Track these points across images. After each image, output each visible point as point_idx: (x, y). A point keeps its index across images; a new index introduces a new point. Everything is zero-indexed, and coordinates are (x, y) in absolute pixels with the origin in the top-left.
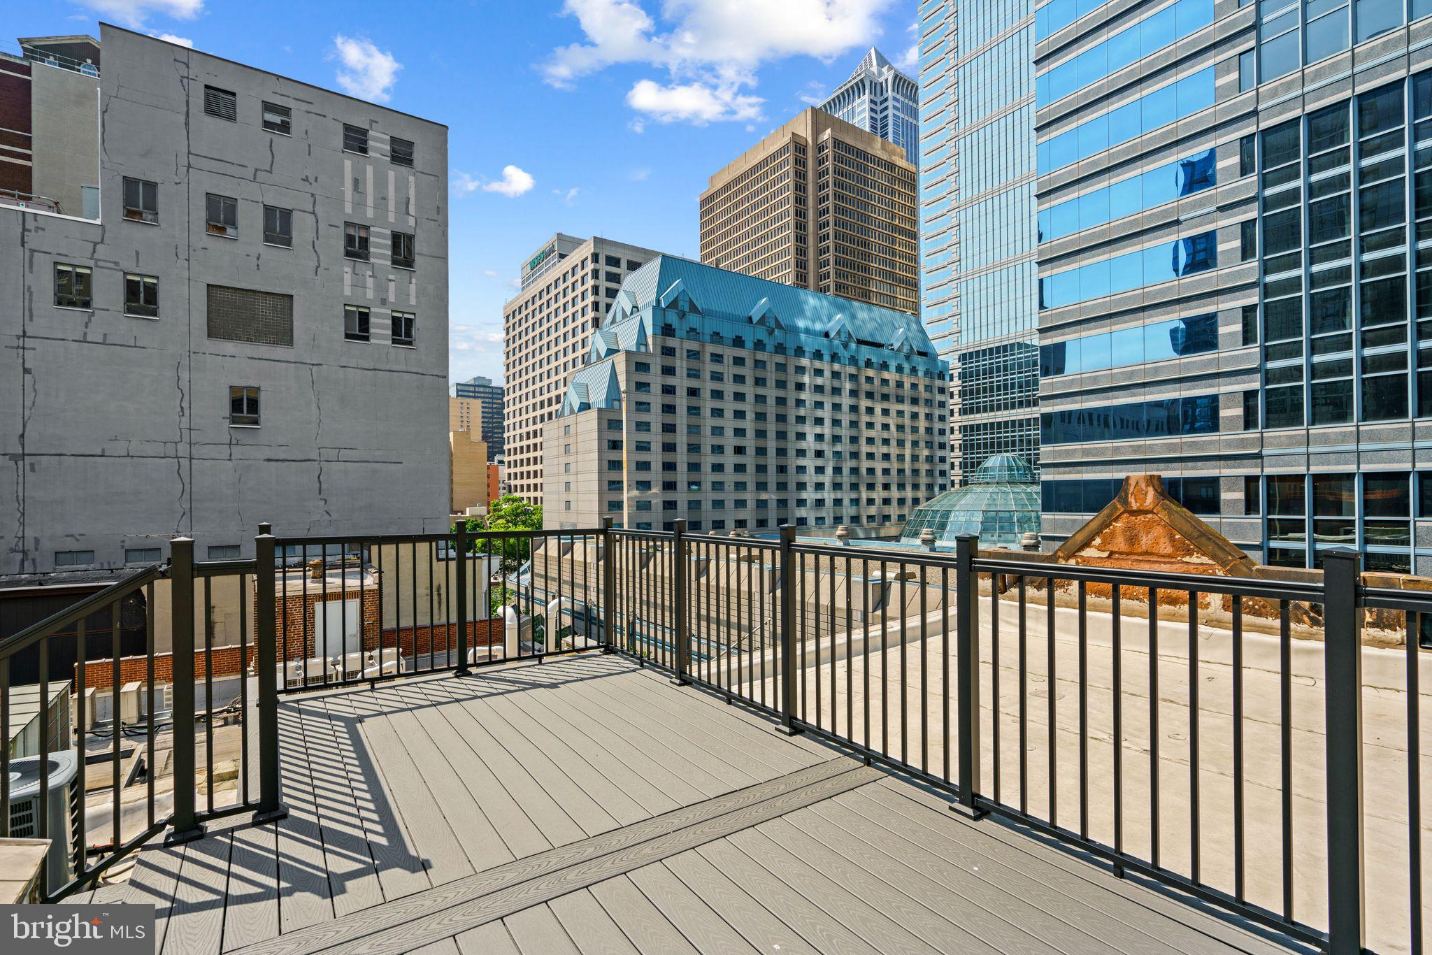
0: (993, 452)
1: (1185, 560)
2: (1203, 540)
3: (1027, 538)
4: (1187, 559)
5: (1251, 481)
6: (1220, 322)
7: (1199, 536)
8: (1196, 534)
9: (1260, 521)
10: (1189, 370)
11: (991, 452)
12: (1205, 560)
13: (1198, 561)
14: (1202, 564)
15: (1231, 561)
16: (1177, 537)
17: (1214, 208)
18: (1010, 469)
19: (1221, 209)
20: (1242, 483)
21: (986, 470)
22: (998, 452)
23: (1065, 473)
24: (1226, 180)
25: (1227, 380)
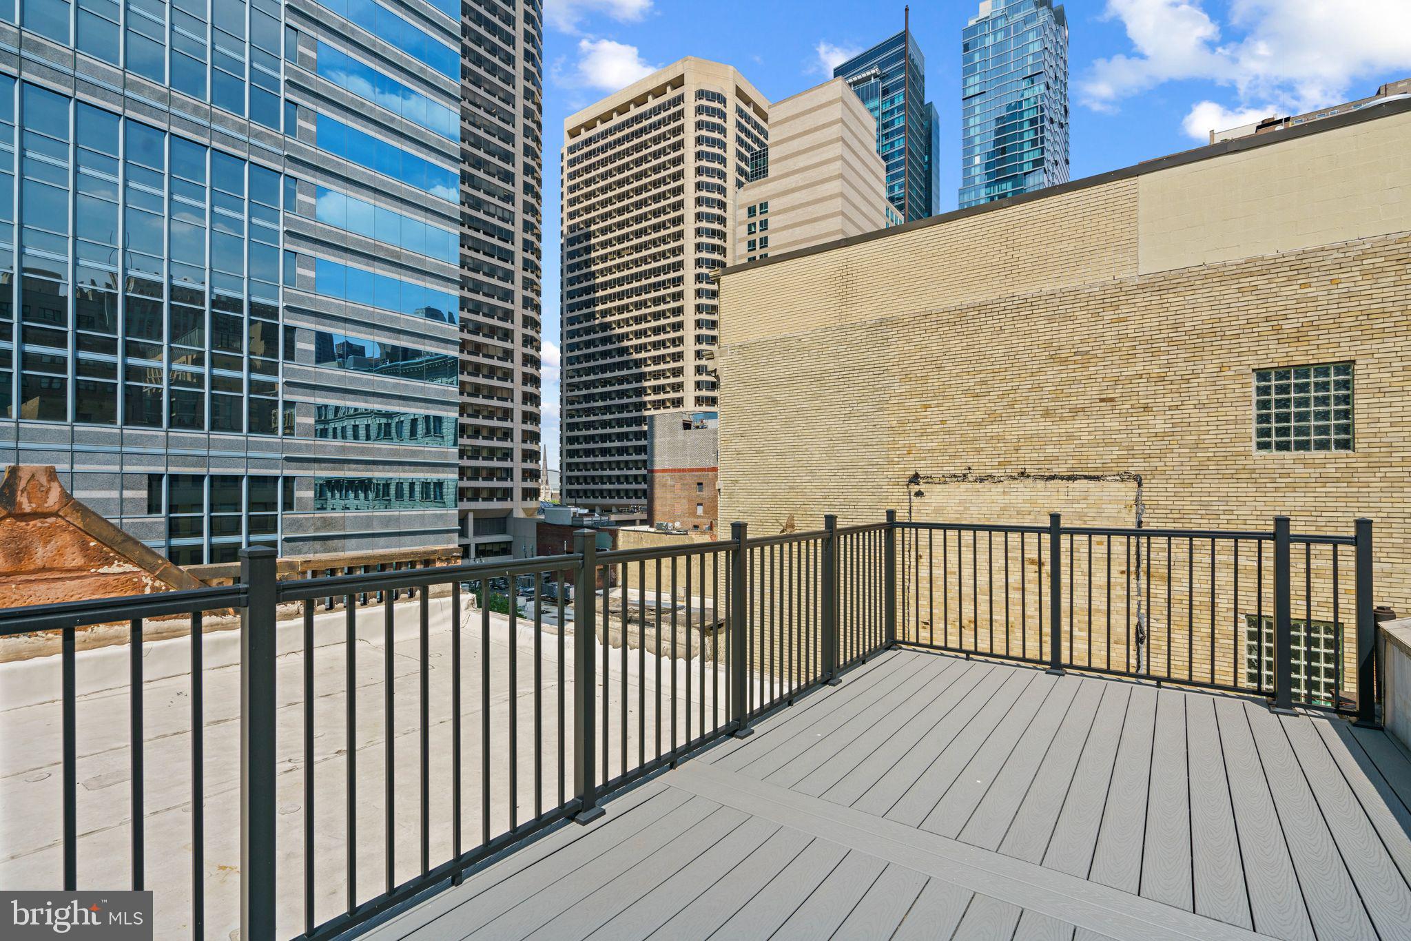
1: (101, 571)
2: (129, 545)
4: (105, 570)
5: (154, 480)
7: (124, 541)
8: (119, 539)
9: (163, 520)
12: (128, 567)
13: (120, 570)
14: (124, 573)
15: (162, 564)
16: (92, 544)
20: (145, 481)
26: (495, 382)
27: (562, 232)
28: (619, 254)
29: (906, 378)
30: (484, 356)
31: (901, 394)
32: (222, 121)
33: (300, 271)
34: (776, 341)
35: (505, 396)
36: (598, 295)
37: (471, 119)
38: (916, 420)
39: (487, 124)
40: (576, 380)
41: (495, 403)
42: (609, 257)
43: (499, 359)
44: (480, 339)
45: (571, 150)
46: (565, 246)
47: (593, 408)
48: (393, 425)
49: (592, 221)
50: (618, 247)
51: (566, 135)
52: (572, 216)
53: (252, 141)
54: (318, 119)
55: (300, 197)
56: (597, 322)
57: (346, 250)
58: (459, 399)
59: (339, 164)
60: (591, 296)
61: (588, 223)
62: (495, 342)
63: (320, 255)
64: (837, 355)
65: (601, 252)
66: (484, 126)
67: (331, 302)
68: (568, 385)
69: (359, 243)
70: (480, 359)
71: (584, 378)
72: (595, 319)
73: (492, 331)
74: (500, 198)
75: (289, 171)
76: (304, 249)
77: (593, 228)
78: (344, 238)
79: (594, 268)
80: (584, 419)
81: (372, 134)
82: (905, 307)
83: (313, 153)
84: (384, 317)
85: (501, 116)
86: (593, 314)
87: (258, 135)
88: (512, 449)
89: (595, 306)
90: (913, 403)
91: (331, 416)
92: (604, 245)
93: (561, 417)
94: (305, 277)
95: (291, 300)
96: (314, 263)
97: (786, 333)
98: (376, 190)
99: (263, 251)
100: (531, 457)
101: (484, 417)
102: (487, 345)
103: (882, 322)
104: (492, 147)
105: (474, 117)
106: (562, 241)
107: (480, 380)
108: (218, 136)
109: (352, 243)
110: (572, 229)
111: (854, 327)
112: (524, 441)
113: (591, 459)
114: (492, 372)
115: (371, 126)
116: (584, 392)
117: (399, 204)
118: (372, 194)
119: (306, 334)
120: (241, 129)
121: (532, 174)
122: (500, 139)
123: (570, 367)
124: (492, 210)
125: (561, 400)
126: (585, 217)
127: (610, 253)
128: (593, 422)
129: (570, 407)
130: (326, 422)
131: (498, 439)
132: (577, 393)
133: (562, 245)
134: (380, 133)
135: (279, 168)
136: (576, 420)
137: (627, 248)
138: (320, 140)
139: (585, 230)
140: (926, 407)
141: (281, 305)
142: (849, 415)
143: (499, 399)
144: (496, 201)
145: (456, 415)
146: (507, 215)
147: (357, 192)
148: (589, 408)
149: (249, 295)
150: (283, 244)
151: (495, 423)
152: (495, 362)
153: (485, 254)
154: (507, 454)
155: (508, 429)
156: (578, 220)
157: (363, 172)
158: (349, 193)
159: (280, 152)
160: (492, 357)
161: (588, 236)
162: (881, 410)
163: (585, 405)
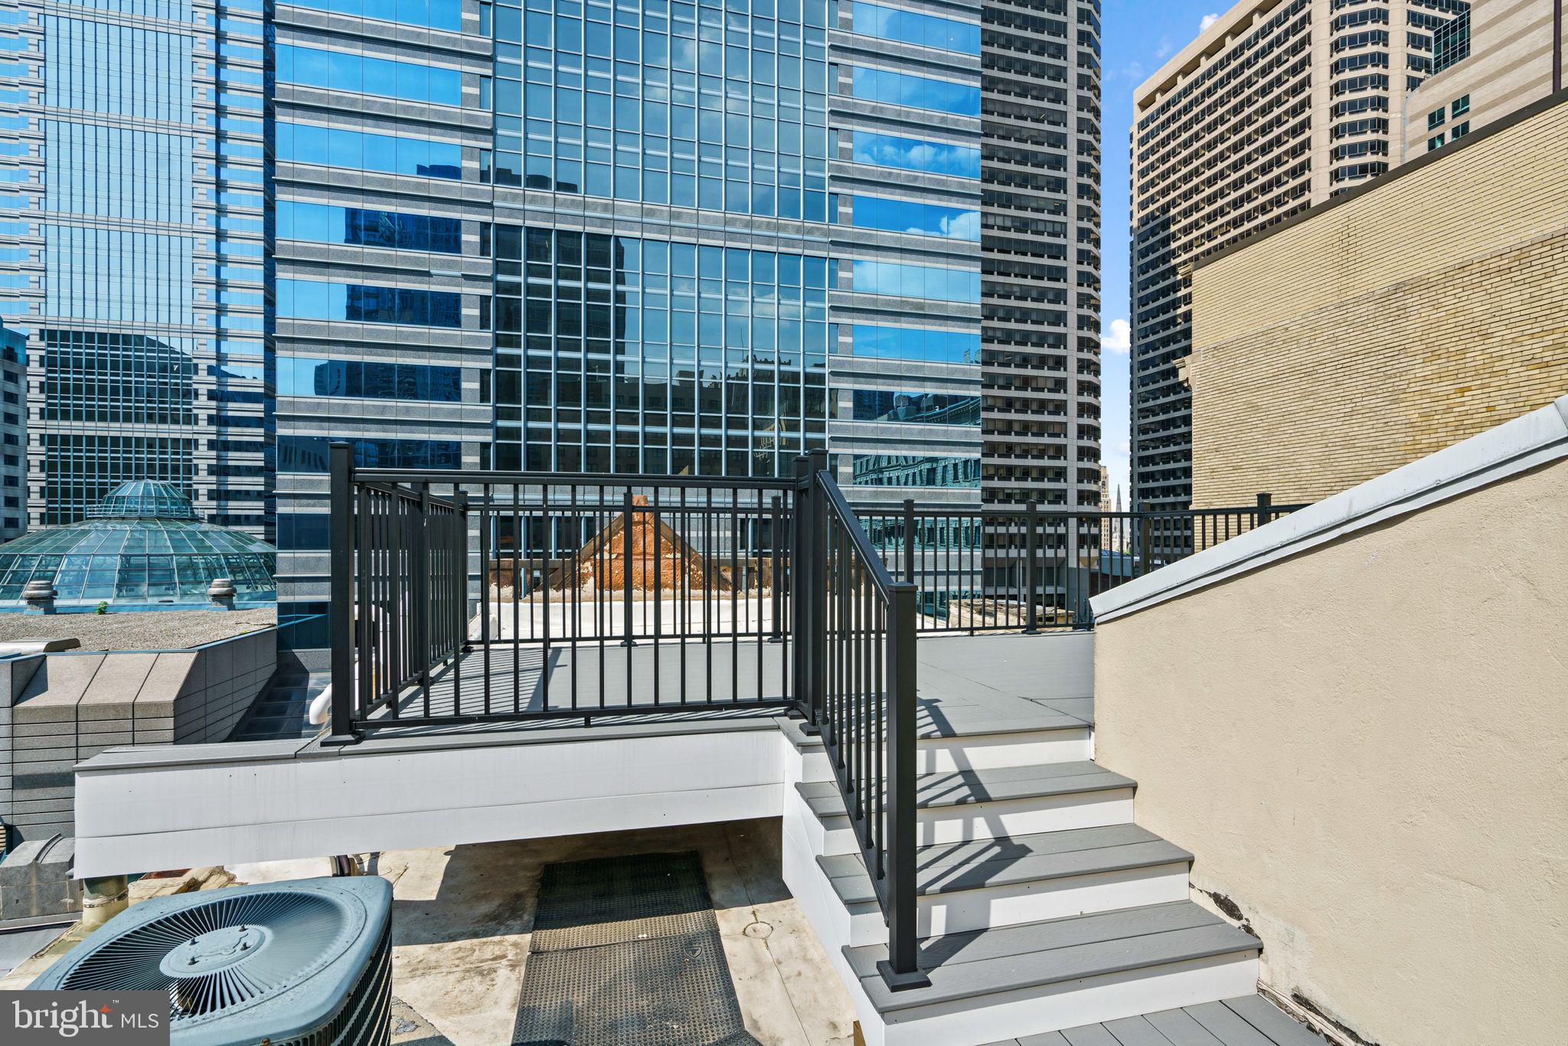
0: (130, 478)
1: (667, 556)
3: (218, 586)
6: (463, 377)
10: (437, 416)
11: (125, 478)
13: (675, 557)
16: (663, 540)
17: (459, 274)
18: (160, 500)
19: (466, 277)
21: (120, 500)
22: (137, 478)
23: (308, 506)
24: (468, 253)
25: (468, 430)
26: (1046, 418)
27: (1131, 228)
28: (1209, 236)
29: (1433, 354)
30: (1033, 390)
31: (1425, 378)
32: (785, 228)
33: (841, 339)
34: (1257, 335)
35: (1057, 431)
36: (1180, 294)
37: (1017, 136)
38: (1449, 409)
39: (1033, 133)
40: (1151, 403)
41: (1046, 440)
42: (1195, 244)
43: (1050, 391)
44: (1029, 372)
45: (1142, 125)
46: (1135, 244)
47: (1173, 436)
48: (939, 470)
49: (1173, 203)
50: (1208, 227)
51: (1137, 109)
52: (1143, 205)
53: (806, 238)
54: (853, 200)
55: (841, 274)
56: (1178, 328)
57: (877, 312)
58: (981, 439)
59: (870, 235)
60: (1172, 297)
61: (1165, 209)
62: (1046, 373)
63: (856, 322)
64: (1335, 340)
65: (1184, 240)
66: (1032, 137)
67: (866, 362)
68: (1140, 411)
69: (888, 303)
70: (1029, 394)
71: (1162, 400)
72: (1176, 325)
73: (1042, 362)
74: (1050, 212)
75: (833, 255)
76: (844, 319)
77: (1173, 212)
78: (875, 301)
79: (1174, 262)
80: (1162, 450)
81: (897, 198)
82: (1428, 263)
83: (849, 231)
84: (909, 368)
85: (1051, 118)
86: (1174, 318)
87: (810, 231)
88: (1065, 490)
89: (1175, 309)
90: (1446, 387)
91: (884, 464)
92: (1186, 230)
93: (1132, 450)
94: (845, 343)
95: (834, 366)
96: (852, 330)
97: (1270, 324)
98: (902, 250)
99: (814, 328)
100: (1088, 499)
101: (1033, 457)
102: (1036, 378)
103: (1398, 287)
104: (1040, 158)
105: (1020, 131)
106: (1132, 239)
107: (1029, 417)
108: (782, 242)
109: (882, 305)
110: (1144, 222)
111: (1357, 301)
112: (1080, 481)
113: (1171, 499)
114: (1042, 406)
115: (898, 191)
116: (1162, 417)
117: (922, 257)
118: (898, 255)
119: (846, 394)
120: (798, 230)
121: (1088, 171)
122: (1050, 145)
123: (1142, 389)
124: (1041, 227)
125: (1132, 430)
126: (1162, 201)
127: (1197, 239)
128: (1174, 453)
129: (1143, 437)
130: (881, 471)
131: (1050, 480)
132: (1151, 419)
133: (1132, 243)
134: (905, 195)
135: (824, 254)
136: (1151, 452)
137: (1221, 226)
138: (854, 220)
139: (1162, 218)
140: (1463, 391)
141: (827, 371)
142: (1350, 414)
143: (1050, 435)
144: (1045, 216)
145: (978, 455)
146: (1058, 228)
147: (886, 257)
148: (1168, 436)
149: (804, 367)
150: (829, 318)
151: (1046, 462)
152: (1045, 395)
153: (1033, 277)
154: (1060, 496)
155: (1061, 468)
156: (1152, 207)
157: (891, 237)
158: (880, 259)
159: (825, 240)
160: (1042, 390)
161: (1165, 225)
162: (1395, 401)
163: (1162, 433)
